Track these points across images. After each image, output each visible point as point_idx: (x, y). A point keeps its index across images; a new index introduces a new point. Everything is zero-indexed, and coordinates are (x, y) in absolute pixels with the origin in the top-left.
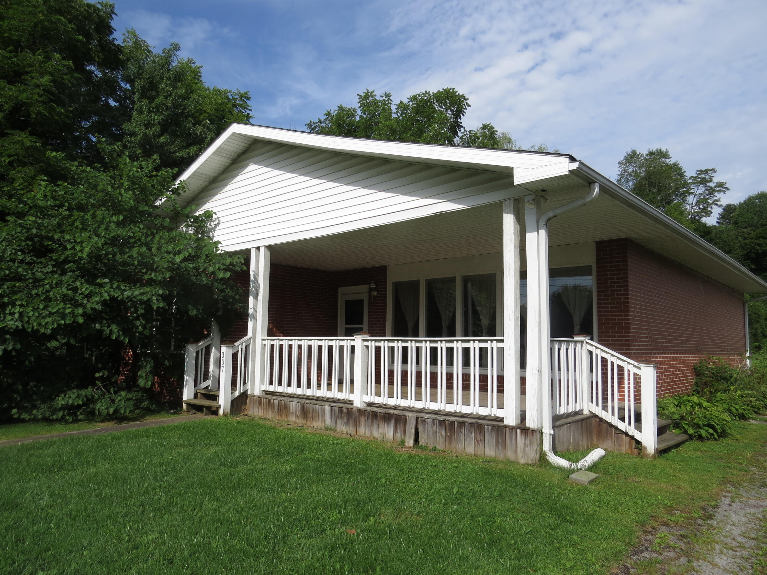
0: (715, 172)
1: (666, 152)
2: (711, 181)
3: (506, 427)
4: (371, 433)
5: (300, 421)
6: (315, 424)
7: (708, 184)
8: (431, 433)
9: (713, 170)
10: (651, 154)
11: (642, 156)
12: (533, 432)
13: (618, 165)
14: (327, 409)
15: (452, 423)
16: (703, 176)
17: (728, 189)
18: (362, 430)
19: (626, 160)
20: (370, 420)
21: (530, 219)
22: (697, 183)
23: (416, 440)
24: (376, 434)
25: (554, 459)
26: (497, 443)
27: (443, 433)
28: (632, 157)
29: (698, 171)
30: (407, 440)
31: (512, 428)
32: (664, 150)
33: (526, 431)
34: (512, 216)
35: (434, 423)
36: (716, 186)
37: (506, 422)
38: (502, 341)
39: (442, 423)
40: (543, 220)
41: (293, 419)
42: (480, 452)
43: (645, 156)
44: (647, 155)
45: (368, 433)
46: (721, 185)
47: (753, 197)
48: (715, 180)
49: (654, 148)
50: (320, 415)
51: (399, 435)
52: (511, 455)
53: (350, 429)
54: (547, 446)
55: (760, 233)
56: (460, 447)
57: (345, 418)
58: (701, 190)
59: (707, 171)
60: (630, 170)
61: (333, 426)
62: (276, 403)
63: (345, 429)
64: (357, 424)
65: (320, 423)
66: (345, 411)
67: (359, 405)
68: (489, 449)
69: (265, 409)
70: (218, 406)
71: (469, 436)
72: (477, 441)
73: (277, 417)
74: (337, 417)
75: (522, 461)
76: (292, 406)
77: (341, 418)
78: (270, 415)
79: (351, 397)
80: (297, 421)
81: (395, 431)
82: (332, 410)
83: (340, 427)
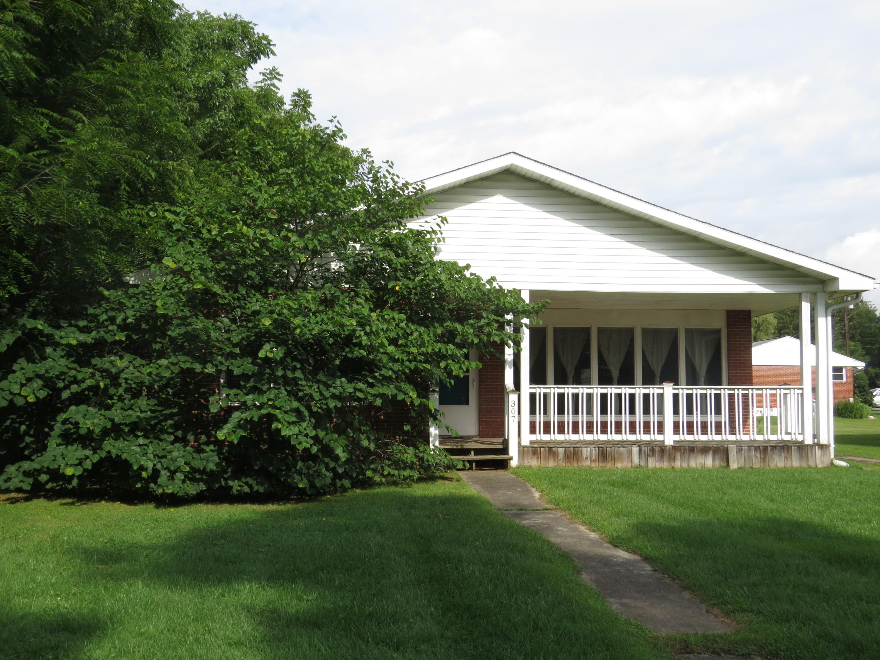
3: (808, 445)
4: (688, 464)
5: (597, 465)
6: (619, 465)
8: (747, 458)
12: (824, 446)
14: (635, 450)
15: (766, 448)
18: (677, 464)
20: (686, 455)
21: (820, 309)
23: (737, 464)
24: (693, 464)
25: (837, 463)
26: (801, 458)
27: (758, 455)
30: (730, 464)
31: (811, 446)
33: (821, 447)
34: (809, 305)
35: (750, 449)
37: (806, 443)
38: (802, 388)
39: (757, 449)
40: (830, 311)
41: (588, 463)
42: (789, 465)
45: (685, 465)
50: (626, 455)
51: (717, 463)
52: (812, 463)
53: (666, 465)
54: (832, 456)
56: (772, 465)
57: (657, 456)
61: (643, 463)
62: (561, 450)
63: (659, 465)
64: (672, 459)
65: (625, 463)
66: (657, 449)
67: (672, 443)
68: (795, 463)
69: (545, 458)
70: (511, 459)
71: (780, 455)
72: (786, 458)
73: (563, 464)
74: (649, 456)
75: (820, 466)
76: (586, 451)
77: (653, 455)
78: (552, 464)
79: (659, 437)
80: (593, 465)
81: (714, 460)
82: (640, 451)
83: (652, 463)
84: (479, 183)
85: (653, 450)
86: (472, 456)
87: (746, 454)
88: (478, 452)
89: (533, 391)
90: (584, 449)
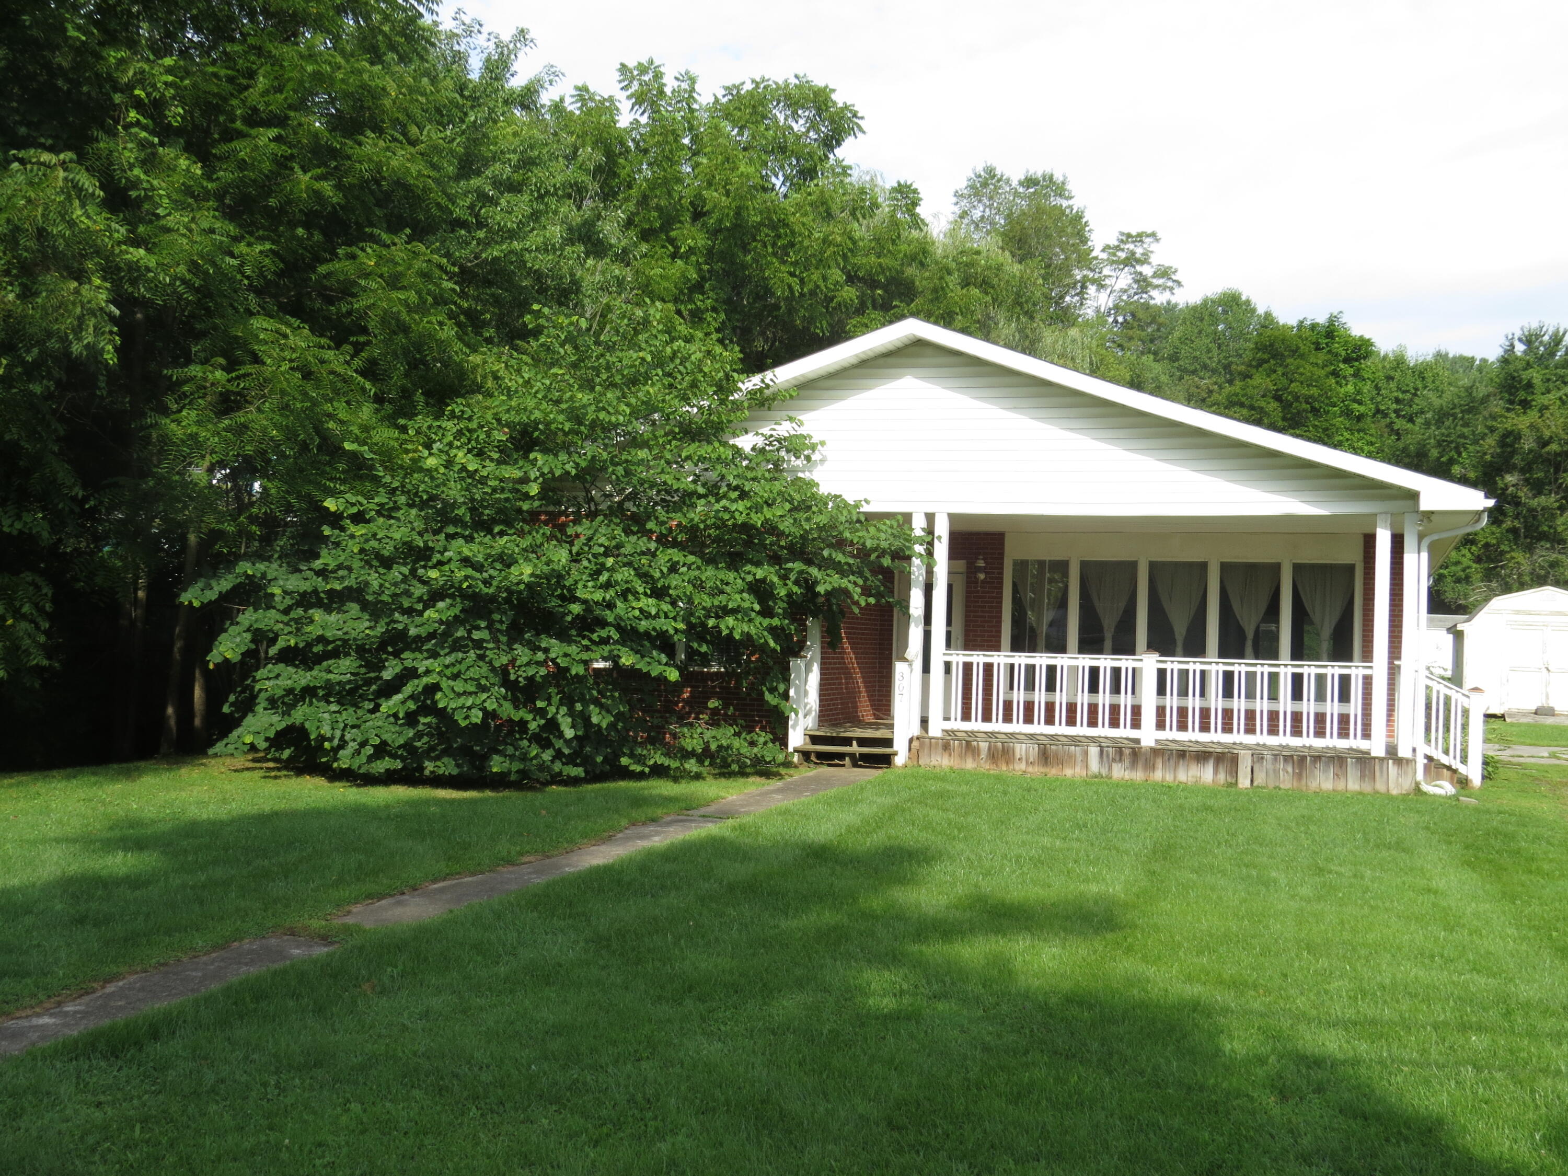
0: (1157, 240)
1: (1063, 183)
2: (1145, 261)
3: (1375, 758)
4: (1175, 777)
5: (1036, 770)
6: (1068, 772)
7: (1139, 268)
8: (1271, 772)
9: (1153, 235)
10: (1030, 182)
11: (1008, 182)
12: (1408, 761)
13: (955, 200)
14: (1094, 751)
15: (1303, 759)
16: (1131, 246)
17: (1178, 283)
18: (1158, 775)
19: (972, 187)
20: (1172, 762)
22: (1118, 262)
23: (1252, 781)
24: (1182, 777)
25: (1425, 787)
26: (1363, 777)
27: (1290, 769)
28: (985, 185)
29: (1122, 234)
30: (1240, 780)
31: (1381, 759)
32: (1058, 177)
33: (1399, 761)
34: (1388, 532)
35: (1276, 759)
36: (1155, 275)
37: (1373, 754)
38: (1371, 667)
39: (1288, 758)
41: (1023, 766)
42: (1341, 786)
43: (1015, 183)
44: (1021, 183)
45: (1169, 777)
46: (1165, 273)
47: (1213, 302)
48: (1155, 260)
49: (1038, 170)
50: (1079, 758)
51: (1222, 777)
52: (1380, 786)
53: (1138, 776)
54: (1420, 776)
55: (1236, 395)
56: (1313, 785)
57: (1127, 762)
58: (1123, 280)
59: (1139, 238)
60: (977, 214)
61: (1104, 772)
62: (984, 746)
63: (1128, 775)
64: (1150, 766)
65: (1078, 770)
66: (1127, 752)
67: (1152, 744)
68: (1353, 783)
69: (960, 756)
70: (896, 754)
71: (1326, 771)
72: (1336, 775)
73: (986, 766)
74: (1114, 760)
75: (1394, 792)
76: (1020, 749)
77: (1120, 760)
78: (970, 764)
79: (1134, 734)
80: (1030, 769)
81: (1216, 771)
82: (1101, 752)
83: (1119, 772)
84: (881, 361)
85: (1120, 751)
86: (855, 748)
87: (1270, 766)
88: (862, 742)
89: (948, 659)
90: (1017, 746)
